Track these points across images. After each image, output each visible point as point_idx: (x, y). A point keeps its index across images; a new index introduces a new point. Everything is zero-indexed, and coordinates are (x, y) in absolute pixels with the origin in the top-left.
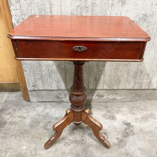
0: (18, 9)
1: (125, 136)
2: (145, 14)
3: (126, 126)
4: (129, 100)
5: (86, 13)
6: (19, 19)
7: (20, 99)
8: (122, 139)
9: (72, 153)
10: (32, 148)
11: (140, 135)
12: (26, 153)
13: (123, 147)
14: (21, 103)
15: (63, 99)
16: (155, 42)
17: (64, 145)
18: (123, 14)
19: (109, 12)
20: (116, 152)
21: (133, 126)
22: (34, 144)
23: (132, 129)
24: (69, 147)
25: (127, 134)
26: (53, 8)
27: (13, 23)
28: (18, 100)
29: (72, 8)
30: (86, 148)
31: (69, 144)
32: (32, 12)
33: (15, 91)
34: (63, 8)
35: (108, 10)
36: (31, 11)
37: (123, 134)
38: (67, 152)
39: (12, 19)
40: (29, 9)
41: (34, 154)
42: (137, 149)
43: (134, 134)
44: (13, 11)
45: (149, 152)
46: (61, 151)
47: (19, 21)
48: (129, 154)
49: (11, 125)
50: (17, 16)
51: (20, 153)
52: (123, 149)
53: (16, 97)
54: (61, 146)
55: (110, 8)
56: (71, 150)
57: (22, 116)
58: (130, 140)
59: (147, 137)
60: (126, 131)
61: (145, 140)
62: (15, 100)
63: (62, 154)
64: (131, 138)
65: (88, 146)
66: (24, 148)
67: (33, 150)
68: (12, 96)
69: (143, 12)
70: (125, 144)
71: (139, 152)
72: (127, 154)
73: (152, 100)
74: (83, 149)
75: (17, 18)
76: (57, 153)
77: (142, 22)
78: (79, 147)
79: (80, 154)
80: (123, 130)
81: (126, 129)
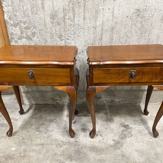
0: (10, 5)
1: (122, 138)
2: (138, 9)
3: (124, 128)
4: (128, 103)
5: (78, 8)
6: (11, 15)
7: (14, 102)
8: (118, 141)
9: (64, 155)
10: (22, 149)
11: (138, 137)
12: (14, 155)
13: (119, 149)
14: (14, 106)
15: (58, 101)
16: (150, 38)
17: (56, 146)
18: (116, 9)
19: (101, 7)
20: (111, 153)
21: (131, 128)
22: (24, 145)
23: (130, 130)
24: (62, 149)
25: (125, 135)
26: (45, 4)
27: (5, 19)
28: (11, 103)
29: (64, 4)
30: (79, 149)
31: (61, 146)
32: (24, 8)
33: (9, 94)
34: (55, 4)
35: (100, 5)
36: (23, 6)
37: (120, 136)
38: (59, 154)
39: (5, 16)
40: (21, 5)
41: (23, 155)
42: (134, 151)
43: (132, 136)
44: (5, 7)
45: (147, 154)
46: (52, 153)
47: (11, 17)
48: (126, 156)
49: (2, 127)
50: (9, 12)
51: (9, 155)
52: (119, 151)
53: (10, 99)
54: (52, 148)
55: (102, 3)
56: (63, 151)
57: (14, 118)
58: (127, 142)
59: (146, 139)
60: (124, 133)
61: (143, 142)
62: (9, 103)
63: (53, 155)
64: (128, 140)
65: (82, 147)
66: (13, 149)
67: (22, 152)
68: (6, 99)
69: (136, 7)
70: (122, 146)
71: (137, 153)
72: (123, 156)
73: (152, 103)
74: (76, 150)
75: (9, 14)
76: (47, 155)
77: (136, 17)
78: (72, 148)
79: (73, 155)
80: (120, 131)
81: (123, 131)
